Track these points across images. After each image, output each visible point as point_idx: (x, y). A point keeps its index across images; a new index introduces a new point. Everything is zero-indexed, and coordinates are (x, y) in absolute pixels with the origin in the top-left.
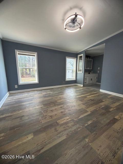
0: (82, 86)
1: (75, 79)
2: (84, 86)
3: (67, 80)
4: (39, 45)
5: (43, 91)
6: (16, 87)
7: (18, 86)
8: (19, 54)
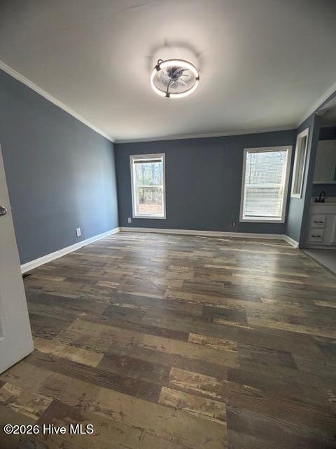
0: (296, 245)
1: (280, 219)
2: (301, 247)
3: (244, 218)
4: (167, 136)
5: (169, 236)
6: (130, 221)
7: (133, 219)
8: (135, 162)
